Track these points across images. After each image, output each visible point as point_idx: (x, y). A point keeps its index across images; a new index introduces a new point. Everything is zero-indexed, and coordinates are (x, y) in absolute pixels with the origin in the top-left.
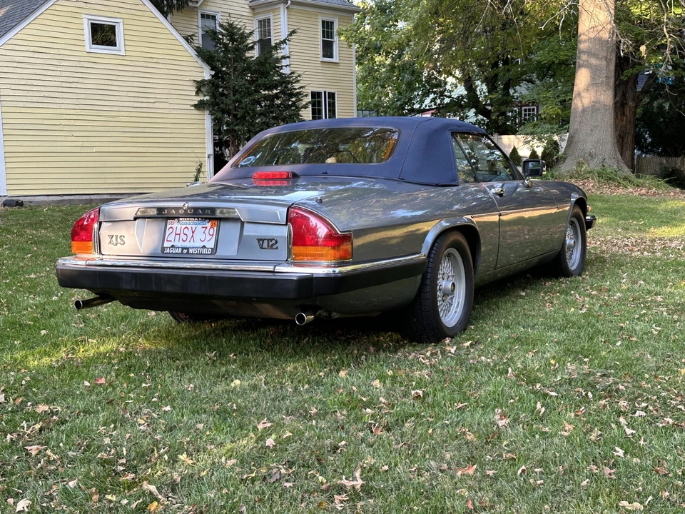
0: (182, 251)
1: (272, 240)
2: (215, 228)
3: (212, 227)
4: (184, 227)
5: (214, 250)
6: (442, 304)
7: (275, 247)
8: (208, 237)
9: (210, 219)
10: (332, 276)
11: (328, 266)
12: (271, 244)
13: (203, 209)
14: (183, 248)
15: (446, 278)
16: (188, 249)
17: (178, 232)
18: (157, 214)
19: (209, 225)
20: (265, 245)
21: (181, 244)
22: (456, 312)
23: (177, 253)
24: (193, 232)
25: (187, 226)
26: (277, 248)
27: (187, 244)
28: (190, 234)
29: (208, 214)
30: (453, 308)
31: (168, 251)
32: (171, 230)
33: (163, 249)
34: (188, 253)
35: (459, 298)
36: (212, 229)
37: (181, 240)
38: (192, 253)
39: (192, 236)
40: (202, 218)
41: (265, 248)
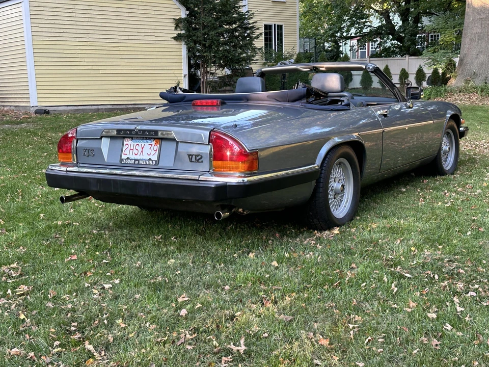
0: (134, 162)
1: (198, 156)
2: (158, 145)
3: (156, 144)
4: (136, 144)
5: (157, 162)
6: (333, 201)
7: (200, 161)
8: (153, 152)
9: (154, 139)
10: (242, 184)
11: (240, 177)
12: (197, 158)
13: (149, 131)
14: (135, 160)
15: (337, 180)
16: (138, 160)
17: (132, 148)
18: (117, 134)
19: (153, 143)
20: (193, 159)
21: (134, 157)
22: (345, 206)
23: (131, 164)
24: (142, 148)
25: (138, 143)
26: (202, 162)
27: (137, 157)
28: (140, 150)
29: (152, 135)
30: (343, 204)
31: (125, 162)
32: (127, 146)
33: (121, 160)
34: (139, 163)
35: (348, 196)
36: (156, 146)
37: (134, 154)
38: (142, 164)
39: (142, 151)
40: (149, 138)
41: (193, 162)
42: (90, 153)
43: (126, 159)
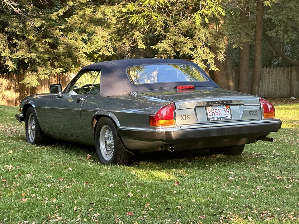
0: (218, 119)
2: (229, 109)
3: (227, 108)
4: (215, 109)
5: (231, 117)
8: (227, 113)
9: (225, 105)
14: (218, 118)
16: (220, 118)
17: (213, 112)
18: (207, 104)
19: (225, 107)
20: (252, 114)
23: (216, 120)
24: (220, 111)
27: (219, 116)
28: (219, 112)
31: (212, 120)
32: (209, 111)
33: (209, 120)
34: (221, 120)
36: (227, 109)
37: (215, 115)
38: (223, 120)
39: (220, 113)
40: (222, 105)
42: (187, 118)
43: (212, 118)
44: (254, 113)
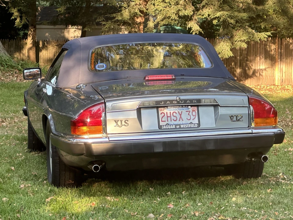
0: (176, 127)
1: (239, 116)
2: (197, 111)
4: (172, 112)
5: (199, 124)
7: (241, 120)
8: (192, 117)
9: (191, 106)
14: (176, 125)
16: (180, 125)
17: (169, 115)
18: (156, 105)
19: (191, 109)
20: (235, 119)
21: (173, 122)
23: (172, 128)
24: (181, 115)
25: (174, 111)
26: (243, 120)
27: (177, 122)
28: (178, 116)
31: (165, 127)
32: (163, 114)
33: (160, 127)
34: (180, 128)
36: (194, 112)
37: (172, 120)
38: (184, 128)
39: (181, 117)
40: (185, 106)
41: (235, 121)
42: (123, 123)
43: (166, 125)
44: (238, 118)
